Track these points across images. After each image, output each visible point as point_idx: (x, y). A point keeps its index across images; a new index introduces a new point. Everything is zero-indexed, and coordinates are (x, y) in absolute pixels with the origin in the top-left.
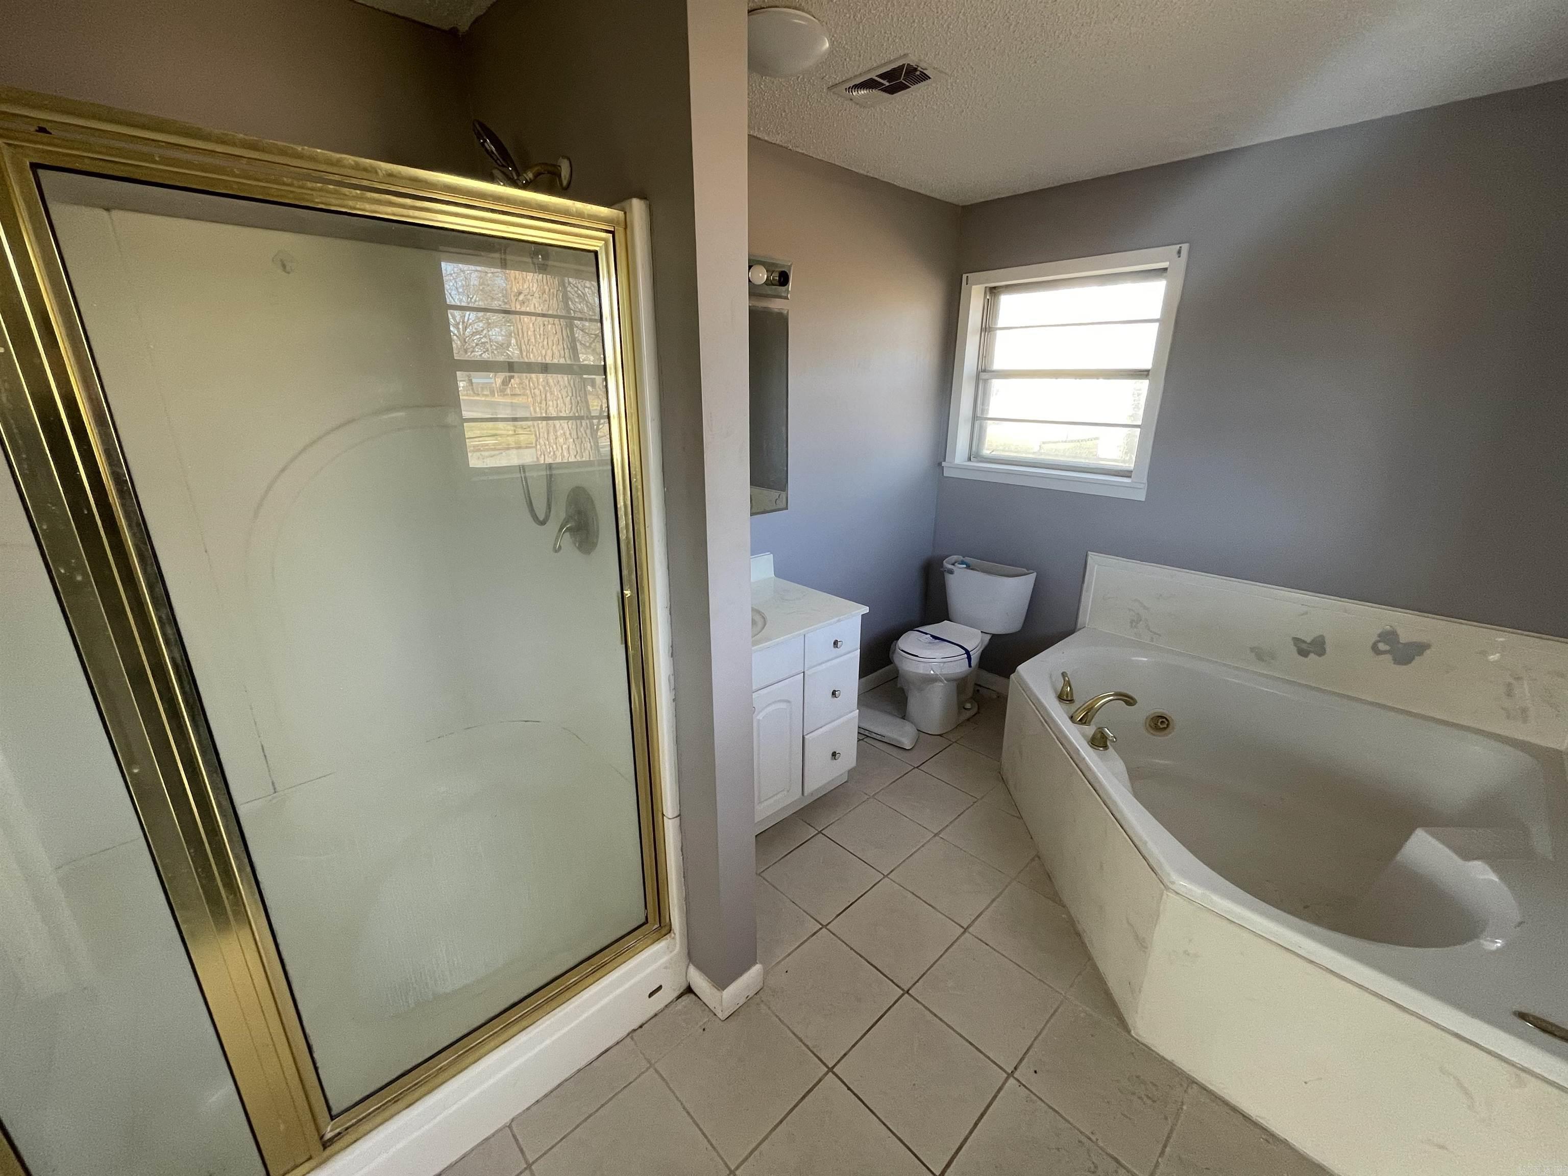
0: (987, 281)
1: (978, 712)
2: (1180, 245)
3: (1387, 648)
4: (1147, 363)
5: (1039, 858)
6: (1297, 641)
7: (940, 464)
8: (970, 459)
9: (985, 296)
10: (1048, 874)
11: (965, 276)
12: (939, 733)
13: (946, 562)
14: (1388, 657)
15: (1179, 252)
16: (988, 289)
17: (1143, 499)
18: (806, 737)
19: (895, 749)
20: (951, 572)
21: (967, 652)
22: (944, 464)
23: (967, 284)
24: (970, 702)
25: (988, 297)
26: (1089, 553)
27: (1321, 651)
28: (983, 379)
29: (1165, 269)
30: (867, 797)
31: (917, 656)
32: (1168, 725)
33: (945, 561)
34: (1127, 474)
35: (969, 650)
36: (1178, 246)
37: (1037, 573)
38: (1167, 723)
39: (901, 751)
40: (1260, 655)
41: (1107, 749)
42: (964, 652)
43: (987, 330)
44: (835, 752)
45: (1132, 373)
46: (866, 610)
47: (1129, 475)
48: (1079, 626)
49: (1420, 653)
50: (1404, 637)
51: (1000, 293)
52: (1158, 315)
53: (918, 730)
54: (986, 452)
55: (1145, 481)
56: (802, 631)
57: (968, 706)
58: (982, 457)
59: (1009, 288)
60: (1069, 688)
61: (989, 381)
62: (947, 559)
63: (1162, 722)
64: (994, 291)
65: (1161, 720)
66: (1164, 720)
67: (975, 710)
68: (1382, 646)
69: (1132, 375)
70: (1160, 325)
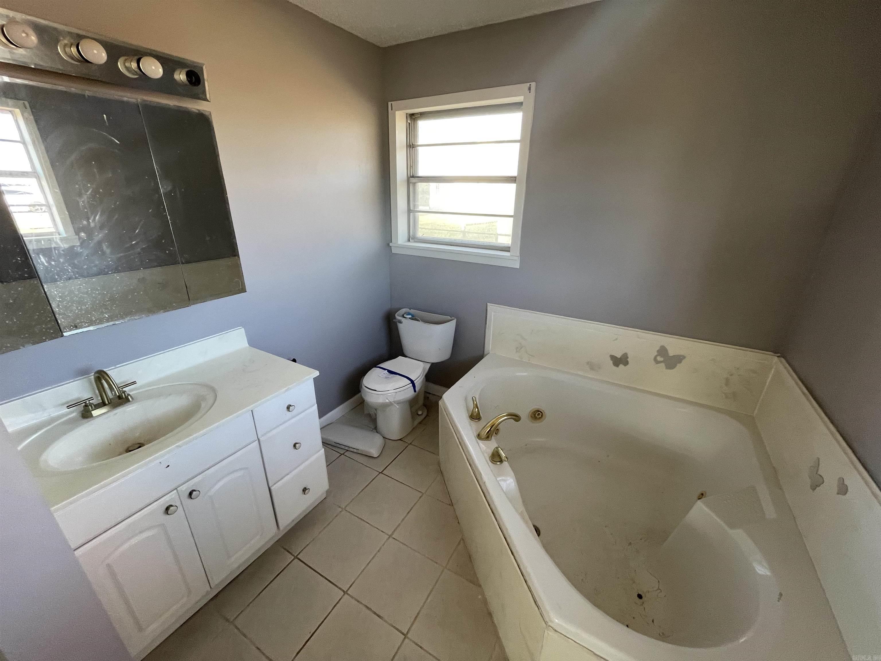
0: (406, 108)
1: (427, 415)
2: (530, 83)
3: (662, 359)
4: (514, 172)
5: (463, 540)
6: (613, 357)
7: (388, 244)
8: (409, 240)
9: (407, 121)
10: (470, 556)
11: (390, 103)
12: (399, 439)
13: (398, 315)
14: (663, 365)
15: (530, 89)
16: (408, 116)
17: (518, 268)
18: (272, 488)
19: (366, 458)
20: (400, 322)
21: (412, 382)
22: (391, 244)
23: (392, 110)
24: (420, 410)
25: (409, 122)
26: (488, 304)
27: (626, 363)
28: (412, 183)
29: (521, 104)
30: (340, 509)
31: (375, 390)
32: (542, 416)
33: (396, 315)
34: (507, 249)
35: (414, 380)
36: (529, 84)
37: (457, 320)
38: (541, 414)
39: (371, 460)
40: (592, 366)
41: (502, 463)
42: (410, 382)
43: (411, 146)
44: (306, 488)
45: (505, 179)
46: (317, 373)
47: (508, 249)
48: (485, 353)
49: (680, 362)
50: (671, 353)
51: (417, 120)
52: (518, 138)
53: (384, 437)
54: (420, 234)
55: (518, 254)
56: (248, 408)
57: (420, 413)
58: (417, 238)
59: (423, 115)
60: (477, 410)
61: (416, 184)
62: (397, 313)
63: (539, 414)
64: (413, 117)
65: (537, 413)
66: (540, 412)
67: (425, 413)
68: (659, 359)
69: (506, 180)
70: (520, 145)
